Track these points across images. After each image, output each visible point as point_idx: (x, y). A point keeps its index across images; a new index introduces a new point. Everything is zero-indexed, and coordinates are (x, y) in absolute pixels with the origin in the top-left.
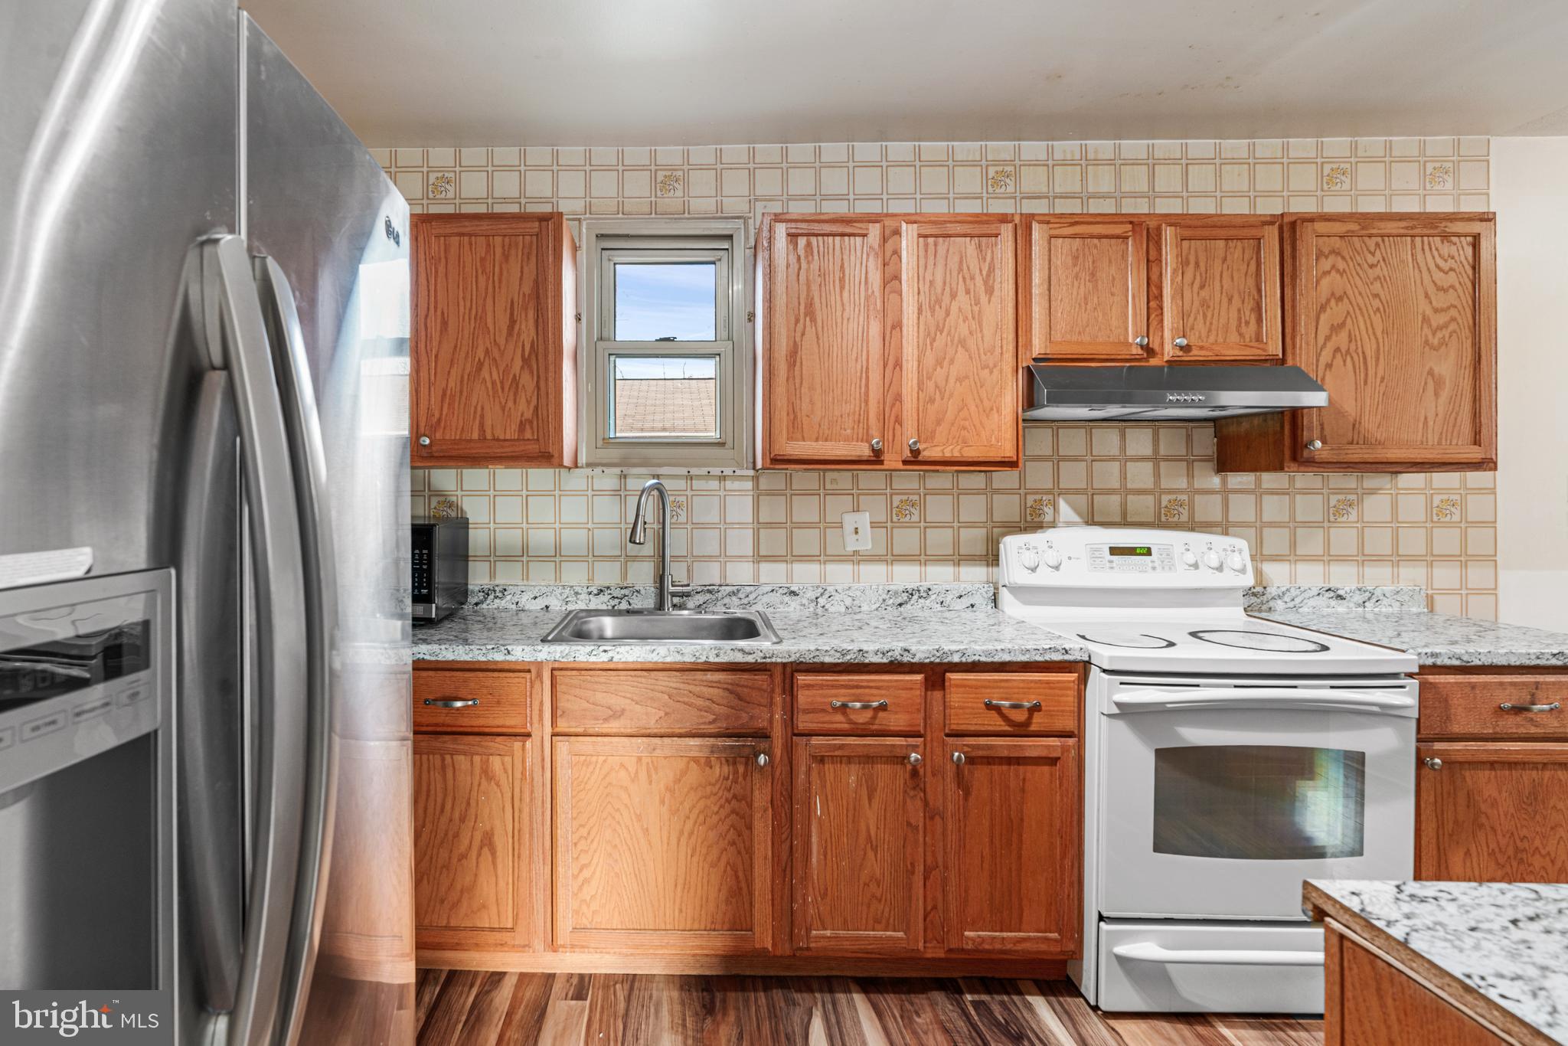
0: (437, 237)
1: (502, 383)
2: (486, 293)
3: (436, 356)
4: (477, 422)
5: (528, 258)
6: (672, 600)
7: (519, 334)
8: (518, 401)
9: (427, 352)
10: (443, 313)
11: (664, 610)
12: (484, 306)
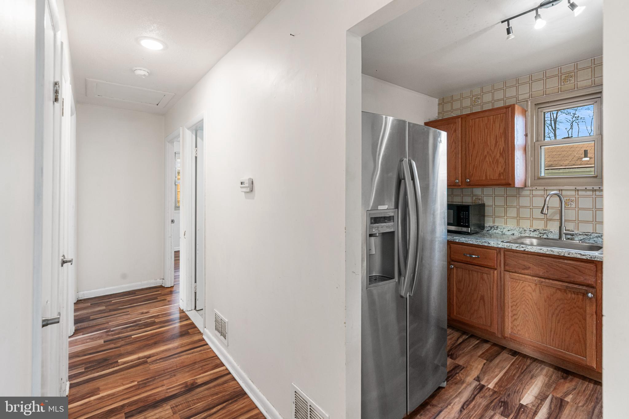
0: (472, 120)
1: (493, 162)
2: (488, 134)
3: (472, 155)
4: (484, 174)
5: (502, 121)
6: (565, 236)
7: (499, 146)
8: (498, 167)
9: (469, 154)
10: (474, 142)
11: (561, 239)
12: (487, 138)
